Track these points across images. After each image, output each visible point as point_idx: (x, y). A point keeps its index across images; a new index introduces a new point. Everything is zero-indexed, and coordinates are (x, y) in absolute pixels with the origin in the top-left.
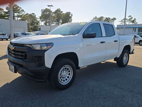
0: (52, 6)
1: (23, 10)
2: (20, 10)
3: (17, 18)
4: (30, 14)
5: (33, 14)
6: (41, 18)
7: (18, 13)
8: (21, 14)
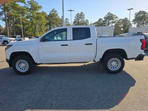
0: (132, 9)
1: (117, 17)
2: (114, 17)
3: (111, 24)
4: (123, 19)
5: (126, 18)
6: (134, 21)
7: (113, 20)
8: (115, 20)
